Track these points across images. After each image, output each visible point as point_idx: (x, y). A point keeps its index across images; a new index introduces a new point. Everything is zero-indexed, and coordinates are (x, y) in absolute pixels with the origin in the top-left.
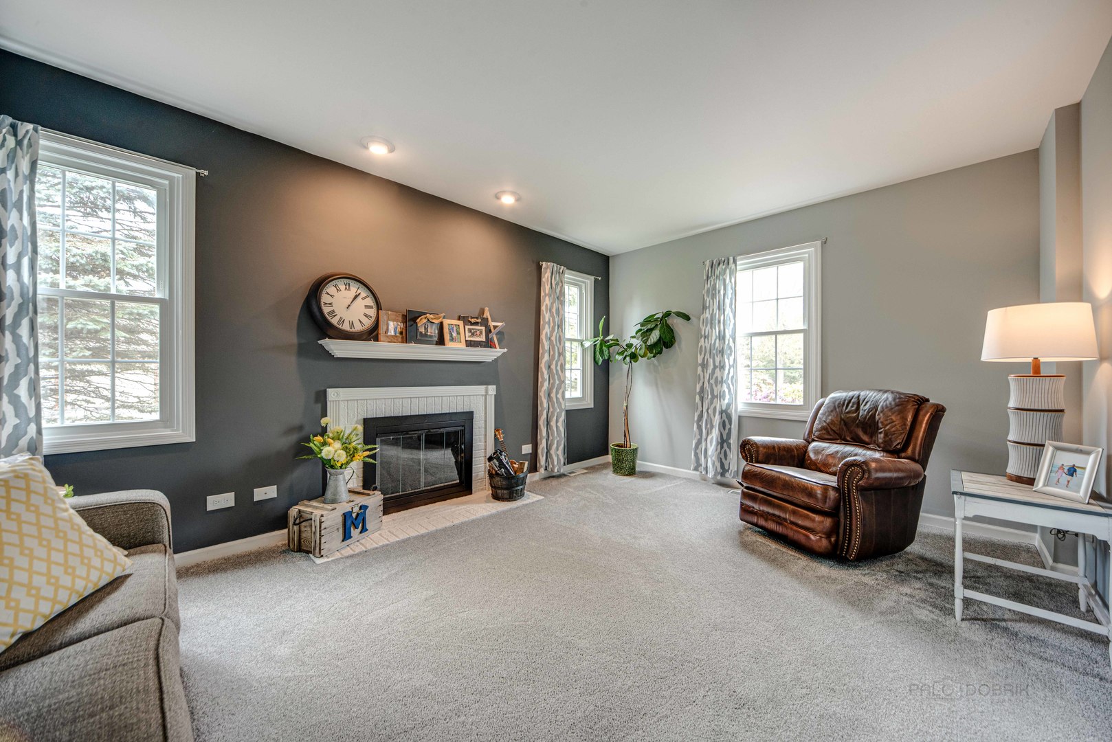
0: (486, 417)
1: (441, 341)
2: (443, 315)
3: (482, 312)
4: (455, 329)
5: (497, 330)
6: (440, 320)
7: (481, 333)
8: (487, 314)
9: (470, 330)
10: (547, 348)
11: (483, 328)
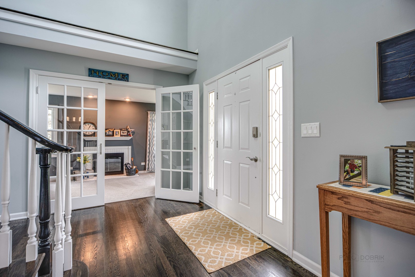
0: (128, 154)
1: (113, 135)
2: (114, 129)
3: (127, 127)
4: (117, 132)
5: (132, 131)
6: (113, 130)
7: (126, 133)
8: (128, 127)
9: (122, 132)
10: (149, 135)
11: (126, 131)
